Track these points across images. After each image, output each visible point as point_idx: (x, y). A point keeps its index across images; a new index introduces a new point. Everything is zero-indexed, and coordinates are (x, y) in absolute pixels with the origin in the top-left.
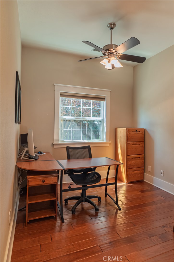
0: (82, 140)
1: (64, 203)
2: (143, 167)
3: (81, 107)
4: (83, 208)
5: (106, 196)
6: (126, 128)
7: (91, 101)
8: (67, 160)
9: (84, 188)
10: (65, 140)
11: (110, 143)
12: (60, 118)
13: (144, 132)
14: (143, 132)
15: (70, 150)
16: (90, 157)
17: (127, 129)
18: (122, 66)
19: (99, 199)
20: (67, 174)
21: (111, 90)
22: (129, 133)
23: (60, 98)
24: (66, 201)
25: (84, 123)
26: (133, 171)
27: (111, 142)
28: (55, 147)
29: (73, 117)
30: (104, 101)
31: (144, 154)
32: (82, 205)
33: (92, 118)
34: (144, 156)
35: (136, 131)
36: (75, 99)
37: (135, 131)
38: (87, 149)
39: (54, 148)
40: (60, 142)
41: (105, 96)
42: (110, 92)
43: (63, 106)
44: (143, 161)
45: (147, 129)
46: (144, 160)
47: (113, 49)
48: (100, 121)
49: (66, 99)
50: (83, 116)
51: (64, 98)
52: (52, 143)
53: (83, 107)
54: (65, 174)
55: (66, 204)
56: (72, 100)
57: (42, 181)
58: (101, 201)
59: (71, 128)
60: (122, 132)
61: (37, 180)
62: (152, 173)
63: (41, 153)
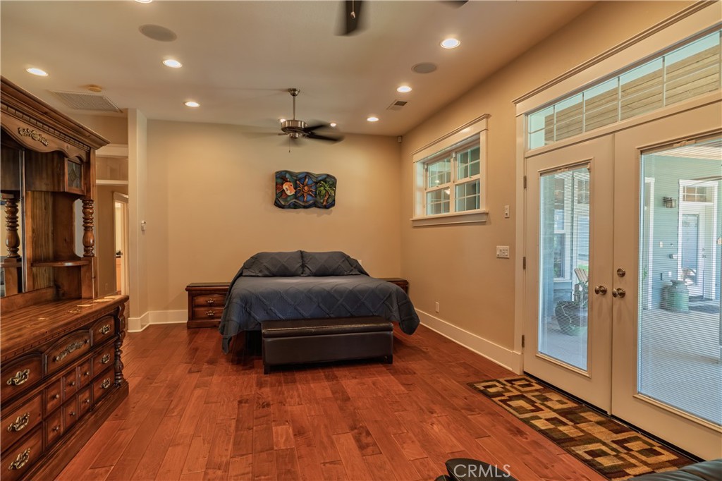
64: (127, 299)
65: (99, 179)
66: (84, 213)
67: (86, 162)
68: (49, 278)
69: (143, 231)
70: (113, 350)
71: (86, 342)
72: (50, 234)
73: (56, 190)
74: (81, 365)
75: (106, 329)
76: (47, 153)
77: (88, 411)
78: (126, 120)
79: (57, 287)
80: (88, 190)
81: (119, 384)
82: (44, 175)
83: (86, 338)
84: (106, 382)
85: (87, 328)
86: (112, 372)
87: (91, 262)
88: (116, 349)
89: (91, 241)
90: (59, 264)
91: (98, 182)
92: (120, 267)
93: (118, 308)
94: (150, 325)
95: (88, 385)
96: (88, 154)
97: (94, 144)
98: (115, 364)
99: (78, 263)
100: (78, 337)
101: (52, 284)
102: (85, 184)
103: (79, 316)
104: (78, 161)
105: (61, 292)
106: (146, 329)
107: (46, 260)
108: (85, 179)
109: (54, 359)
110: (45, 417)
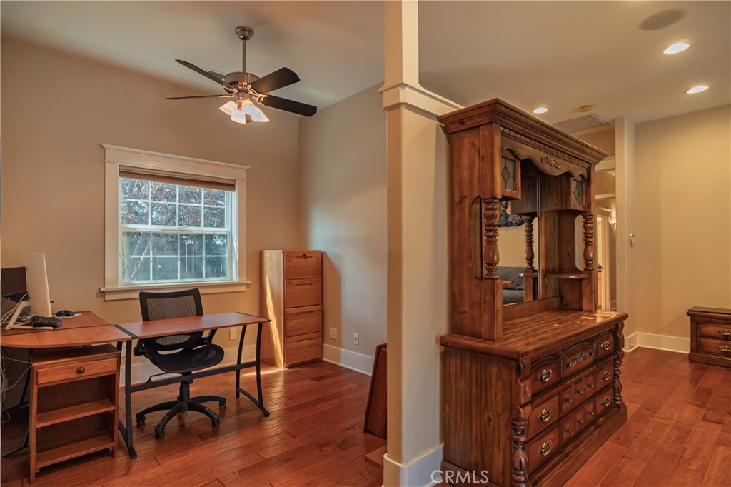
0: (181, 281)
1: (134, 423)
2: (320, 333)
3: (177, 203)
4: (182, 426)
5: (238, 396)
6: (281, 251)
7: (203, 191)
8: (142, 322)
9: (186, 378)
10: (135, 282)
11: (248, 285)
12: (119, 229)
13: (322, 256)
14: (318, 259)
15: (150, 301)
16: (200, 313)
17: (283, 253)
18: (268, 120)
19: (222, 402)
20: (141, 354)
21: (248, 167)
22: (289, 261)
23: (120, 179)
24: (141, 417)
25: (186, 243)
26: (299, 341)
27: (249, 282)
28: (108, 297)
29: (154, 227)
30: (234, 190)
31: (322, 303)
32: (181, 418)
33: (204, 229)
34: (321, 309)
35: (305, 255)
36: (160, 184)
37: (302, 255)
38: (192, 297)
39: (105, 301)
40: (120, 286)
41: (235, 180)
42: (247, 170)
43: (128, 200)
44: (319, 319)
45: (327, 253)
46: (321, 317)
47: (248, 84)
48: (225, 236)
49: (136, 183)
50: (180, 225)
51: (129, 180)
52: (100, 289)
53: (182, 204)
54: (137, 354)
55: (141, 423)
56: (151, 186)
57: (75, 369)
58: (225, 408)
59: (151, 253)
60: (273, 260)
61: (64, 369)
62: (338, 342)
63: (67, 313)
64: (626, 317)
65: (598, 194)
66: (585, 228)
67: (587, 179)
68: (556, 289)
69: (631, 244)
70: (613, 367)
71: (591, 354)
72: (557, 249)
73: (564, 208)
74: (587, 376)
75: (606, 345)
76: (556, 176)
77: (591, 424)
78: (613, 131)
79: (562, 298)
80: (589, 205)
81: (618, 406)
82: (555, 196)
83: (590, 350)
84: (606, 399)
85: (591, 340)
86: (611, 391)
87: (591, 276)
88: (615, 368)
89: (591, 255)
90: (564, 277)
91: (597, 197)
92: (600, 282)
93: (617, 325)
94: (639, 347)
95: (591, 397)
96: (589, 170)
97: (593, 160)
98: (614, 382)
99: (581, 276)
100: (585, 349)
101: (557, 295)
102: (586, 200)
103: (586, 328)
104: (580, 179)
105: (564, 302)
106: (634, 350)
107: (553, 272)
108: (586, 195)
109: (568, 365)
110: (561, 416)
